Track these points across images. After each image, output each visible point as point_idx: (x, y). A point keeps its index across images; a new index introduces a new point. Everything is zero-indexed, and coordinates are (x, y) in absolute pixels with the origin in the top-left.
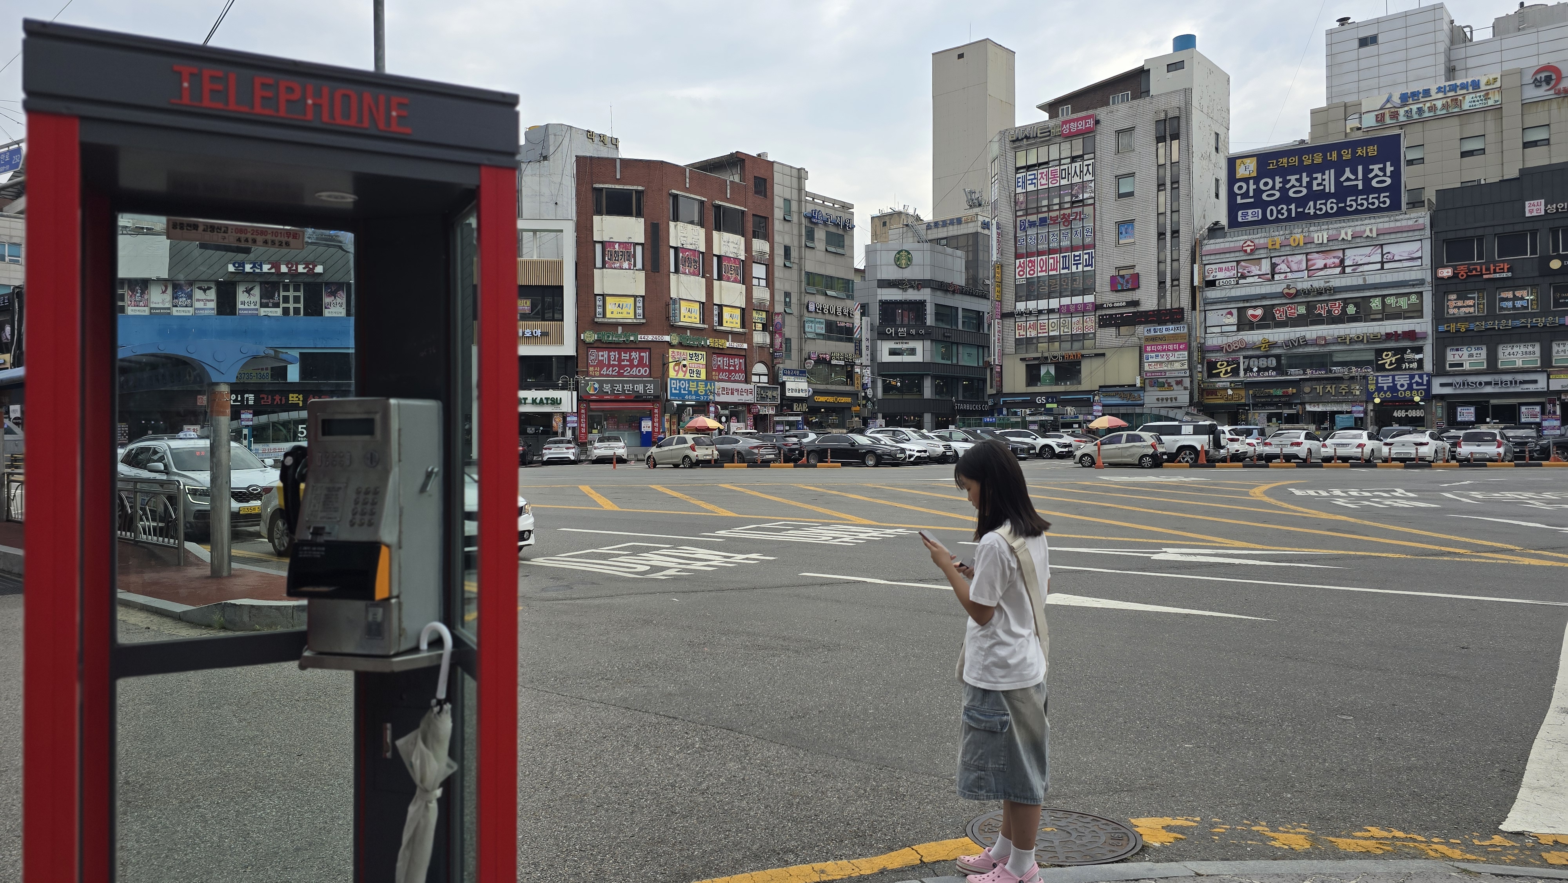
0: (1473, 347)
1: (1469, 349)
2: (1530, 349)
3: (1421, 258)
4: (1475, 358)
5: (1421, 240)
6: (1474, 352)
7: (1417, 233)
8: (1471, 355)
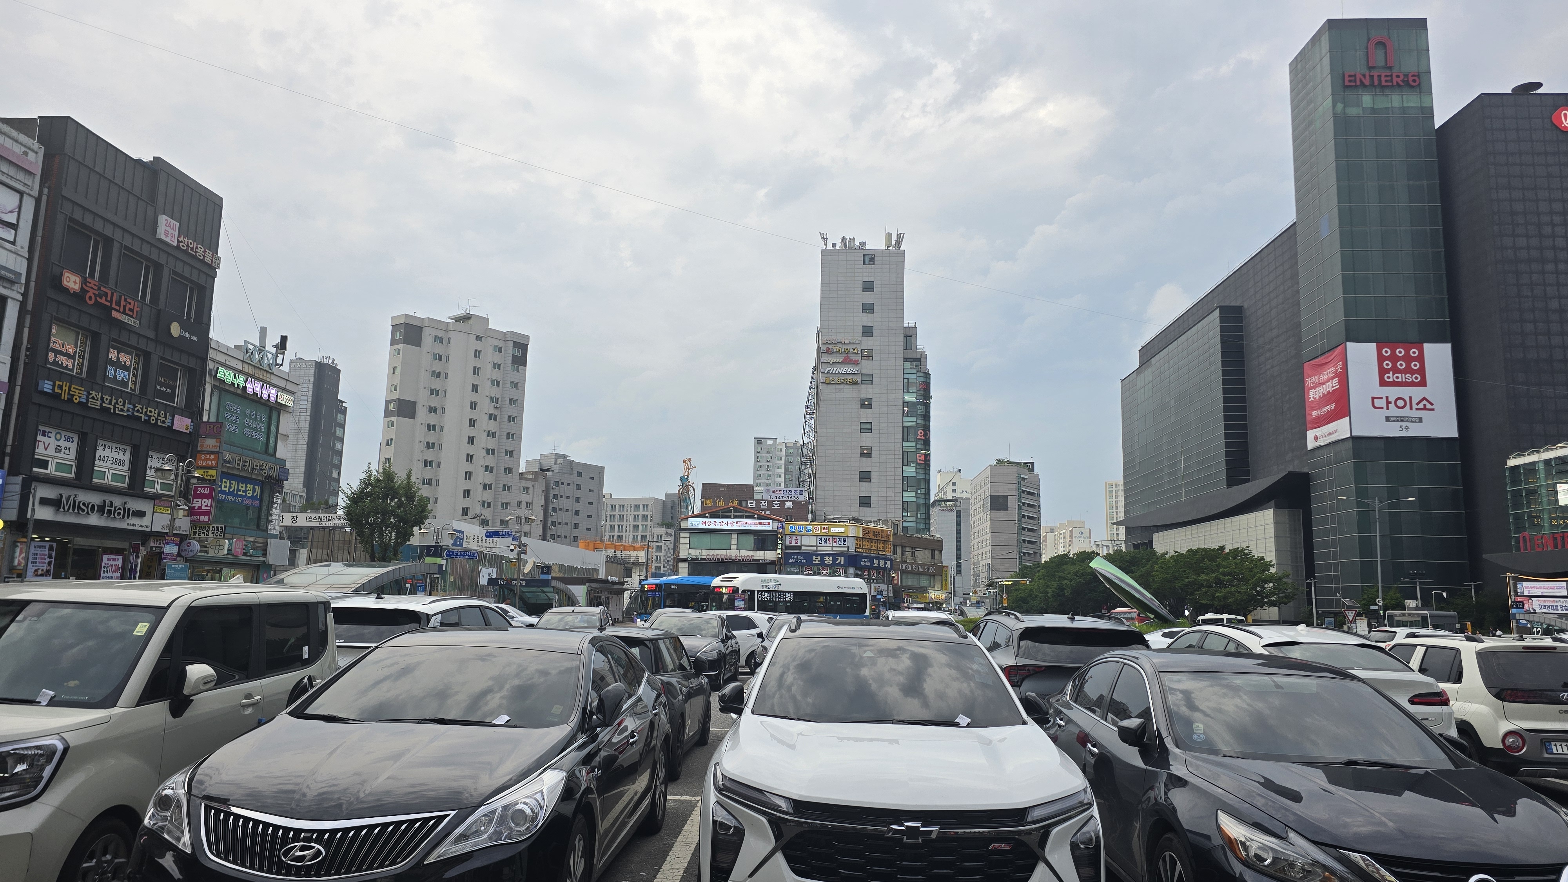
0: (64, 433)
1: (58, 436)
2: (121, 456)
3: (14, 227)
4: (62, 455)
5: (21, 194)
6: (63, 444)
7: (21, 176)
8: (58, 449)
